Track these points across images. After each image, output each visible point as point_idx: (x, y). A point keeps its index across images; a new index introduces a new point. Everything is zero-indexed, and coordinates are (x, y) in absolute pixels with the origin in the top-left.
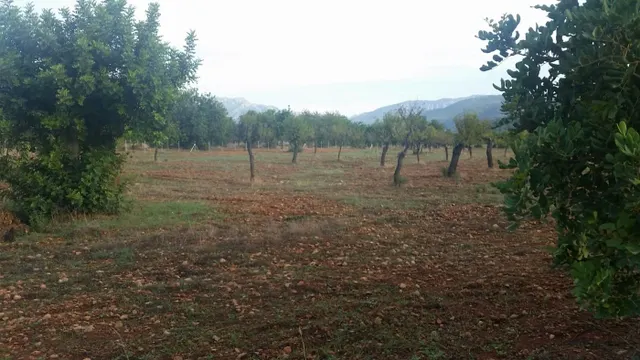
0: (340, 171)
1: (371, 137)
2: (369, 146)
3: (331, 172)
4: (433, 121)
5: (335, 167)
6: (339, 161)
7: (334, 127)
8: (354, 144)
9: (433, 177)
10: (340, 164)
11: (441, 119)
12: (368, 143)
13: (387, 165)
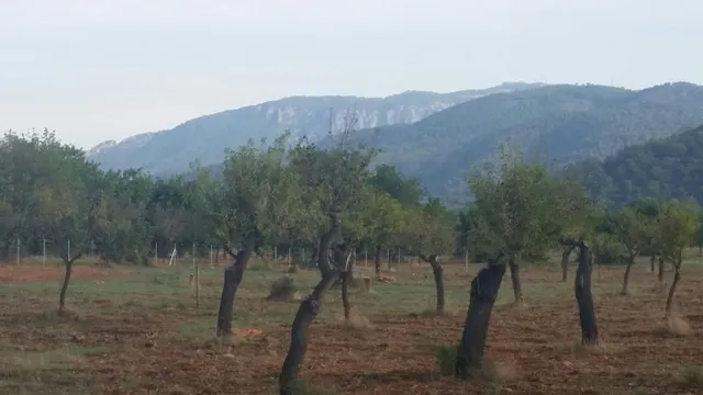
0: (73, 357)
1: (169, 223)
2: (164, 255)
3: (41, 360)
4: (383, 170)
5: (53, 341)
6: (62, 314)
7: (45, 195)
8: (111, 249)
9: (407, 376)
10: (67, 330)
11: (405, 160)
12: (161, 245)
13: (239, 332)
